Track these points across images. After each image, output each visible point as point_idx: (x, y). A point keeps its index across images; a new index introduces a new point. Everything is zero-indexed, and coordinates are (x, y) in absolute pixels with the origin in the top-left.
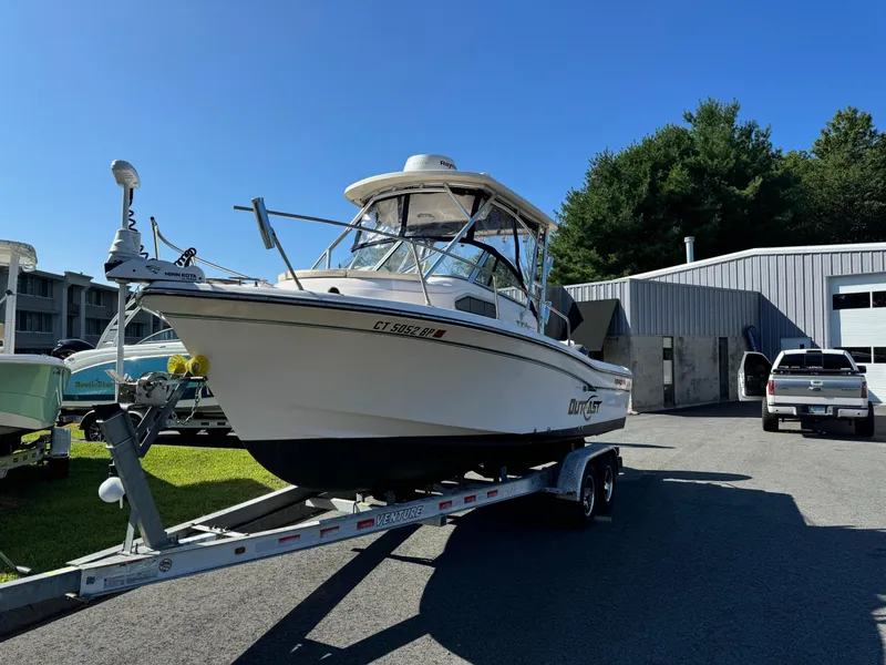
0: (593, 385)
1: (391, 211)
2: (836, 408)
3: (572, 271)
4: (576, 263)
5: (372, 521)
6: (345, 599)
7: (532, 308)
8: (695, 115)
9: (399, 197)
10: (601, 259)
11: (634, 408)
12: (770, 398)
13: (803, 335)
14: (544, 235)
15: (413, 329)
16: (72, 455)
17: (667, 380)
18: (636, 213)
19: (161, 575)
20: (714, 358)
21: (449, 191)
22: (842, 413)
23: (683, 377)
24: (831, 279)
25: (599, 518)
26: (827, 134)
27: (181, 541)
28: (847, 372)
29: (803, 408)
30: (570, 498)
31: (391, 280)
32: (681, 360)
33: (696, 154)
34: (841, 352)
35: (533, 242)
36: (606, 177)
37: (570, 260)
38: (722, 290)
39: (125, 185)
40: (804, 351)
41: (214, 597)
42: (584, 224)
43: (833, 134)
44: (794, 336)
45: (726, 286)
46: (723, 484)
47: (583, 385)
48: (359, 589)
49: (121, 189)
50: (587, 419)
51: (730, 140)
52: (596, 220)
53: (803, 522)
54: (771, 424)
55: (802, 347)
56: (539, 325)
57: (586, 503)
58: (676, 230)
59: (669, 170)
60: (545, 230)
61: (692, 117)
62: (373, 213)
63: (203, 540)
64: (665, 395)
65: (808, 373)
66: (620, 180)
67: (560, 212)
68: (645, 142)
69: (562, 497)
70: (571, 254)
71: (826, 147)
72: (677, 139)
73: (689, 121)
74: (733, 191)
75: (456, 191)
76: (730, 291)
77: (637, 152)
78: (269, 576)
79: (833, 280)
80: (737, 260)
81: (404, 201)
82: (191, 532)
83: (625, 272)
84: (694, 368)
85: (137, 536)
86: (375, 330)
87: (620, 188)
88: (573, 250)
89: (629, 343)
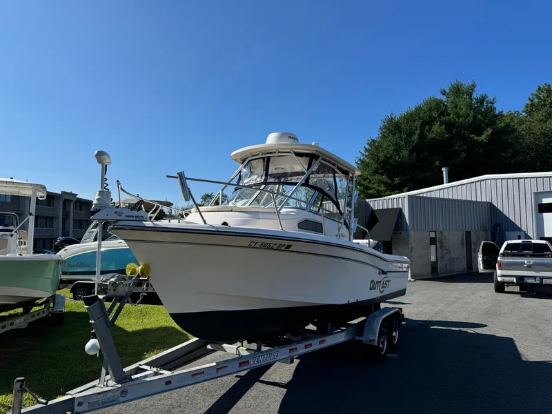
0: (385, 270)
1: (259, 166)
2: (542, 278)
3: (371, 189)
4: (373, 184)
5: (248, 362)
6: (231, 410)
7: (346, 224)
8: (447, 91)
9: (264, 158)
10: (389, 181)
11: (412, 277)
12: (499, 272)
13: (520, 230)
14: (352, 178)
15: (272, 245)
16: (65, 310)
17: (433, 258)
18: (411, 152)
19: (121, 399)
20: (463, 244)
21: (294, 155)
22: (545, 282)
23: (443, 257)
24: (536, 194)
25: (389, 355)
26: (532, 101)
27: (133, 377)
28: (548, 255)
29: (520, 278)
30: (371, 343)
31: (259, 212)
32: (441, 247)
33: (448, 115)
34: (544, 242)
35: (346, 183)
36: (392, 130)
37: (370, 182)
38: (467, 201)
39: (103, 164)
40: (520, 241)
41: (152, 408)
42: (378, 159)
43: (536, 100)
44: (514, 230)
45: (469, 199)
46: (470, 330)
47: (378, 271)
48: (240, 403)
49: (100, 165)
50: (381, 292)
51: (470, 106)
52: (386, 157)
53: (520, 358)
54: (500, 288)
55: (519, 238)
56: (350, 234)
57: (381, 345)
58: (437, 163)
59: (432, 125)
60: (353, 174)
61: (445, 92)
62: (248, 168)
63: (146, 376)
64: (432, 267)
65: (523, 256)
66: (400, 132)
67: (363, 152)
68: (416, 109)
69: (366, 343)
70: (371, 178)
71: (532, 108)
72: (436, 106)
73: (444, 94)
74: (473, 137)
75: (297, 154)
76: (471, 202)
77: (411, 115)
78: (186, 394)
79: (538, 195)
80: (476, 182)
81: (267, 161)
82: (139, 370)
83: (405, 189)
84: (450, 251)
85: (107, 374)
86: (250, 247)
87: (400, 137)
88: (371, 175)
89: (408, 236)
